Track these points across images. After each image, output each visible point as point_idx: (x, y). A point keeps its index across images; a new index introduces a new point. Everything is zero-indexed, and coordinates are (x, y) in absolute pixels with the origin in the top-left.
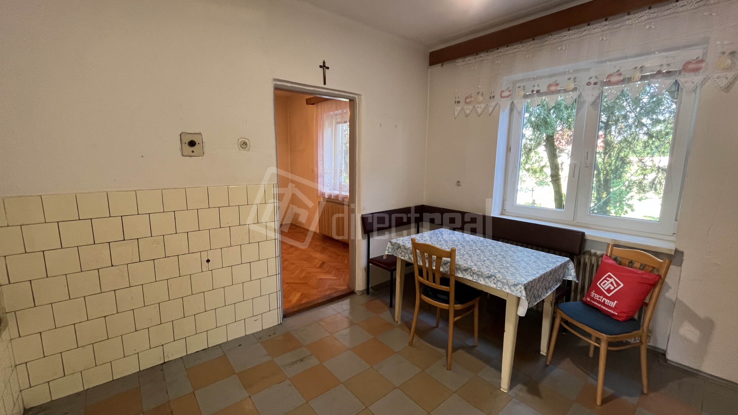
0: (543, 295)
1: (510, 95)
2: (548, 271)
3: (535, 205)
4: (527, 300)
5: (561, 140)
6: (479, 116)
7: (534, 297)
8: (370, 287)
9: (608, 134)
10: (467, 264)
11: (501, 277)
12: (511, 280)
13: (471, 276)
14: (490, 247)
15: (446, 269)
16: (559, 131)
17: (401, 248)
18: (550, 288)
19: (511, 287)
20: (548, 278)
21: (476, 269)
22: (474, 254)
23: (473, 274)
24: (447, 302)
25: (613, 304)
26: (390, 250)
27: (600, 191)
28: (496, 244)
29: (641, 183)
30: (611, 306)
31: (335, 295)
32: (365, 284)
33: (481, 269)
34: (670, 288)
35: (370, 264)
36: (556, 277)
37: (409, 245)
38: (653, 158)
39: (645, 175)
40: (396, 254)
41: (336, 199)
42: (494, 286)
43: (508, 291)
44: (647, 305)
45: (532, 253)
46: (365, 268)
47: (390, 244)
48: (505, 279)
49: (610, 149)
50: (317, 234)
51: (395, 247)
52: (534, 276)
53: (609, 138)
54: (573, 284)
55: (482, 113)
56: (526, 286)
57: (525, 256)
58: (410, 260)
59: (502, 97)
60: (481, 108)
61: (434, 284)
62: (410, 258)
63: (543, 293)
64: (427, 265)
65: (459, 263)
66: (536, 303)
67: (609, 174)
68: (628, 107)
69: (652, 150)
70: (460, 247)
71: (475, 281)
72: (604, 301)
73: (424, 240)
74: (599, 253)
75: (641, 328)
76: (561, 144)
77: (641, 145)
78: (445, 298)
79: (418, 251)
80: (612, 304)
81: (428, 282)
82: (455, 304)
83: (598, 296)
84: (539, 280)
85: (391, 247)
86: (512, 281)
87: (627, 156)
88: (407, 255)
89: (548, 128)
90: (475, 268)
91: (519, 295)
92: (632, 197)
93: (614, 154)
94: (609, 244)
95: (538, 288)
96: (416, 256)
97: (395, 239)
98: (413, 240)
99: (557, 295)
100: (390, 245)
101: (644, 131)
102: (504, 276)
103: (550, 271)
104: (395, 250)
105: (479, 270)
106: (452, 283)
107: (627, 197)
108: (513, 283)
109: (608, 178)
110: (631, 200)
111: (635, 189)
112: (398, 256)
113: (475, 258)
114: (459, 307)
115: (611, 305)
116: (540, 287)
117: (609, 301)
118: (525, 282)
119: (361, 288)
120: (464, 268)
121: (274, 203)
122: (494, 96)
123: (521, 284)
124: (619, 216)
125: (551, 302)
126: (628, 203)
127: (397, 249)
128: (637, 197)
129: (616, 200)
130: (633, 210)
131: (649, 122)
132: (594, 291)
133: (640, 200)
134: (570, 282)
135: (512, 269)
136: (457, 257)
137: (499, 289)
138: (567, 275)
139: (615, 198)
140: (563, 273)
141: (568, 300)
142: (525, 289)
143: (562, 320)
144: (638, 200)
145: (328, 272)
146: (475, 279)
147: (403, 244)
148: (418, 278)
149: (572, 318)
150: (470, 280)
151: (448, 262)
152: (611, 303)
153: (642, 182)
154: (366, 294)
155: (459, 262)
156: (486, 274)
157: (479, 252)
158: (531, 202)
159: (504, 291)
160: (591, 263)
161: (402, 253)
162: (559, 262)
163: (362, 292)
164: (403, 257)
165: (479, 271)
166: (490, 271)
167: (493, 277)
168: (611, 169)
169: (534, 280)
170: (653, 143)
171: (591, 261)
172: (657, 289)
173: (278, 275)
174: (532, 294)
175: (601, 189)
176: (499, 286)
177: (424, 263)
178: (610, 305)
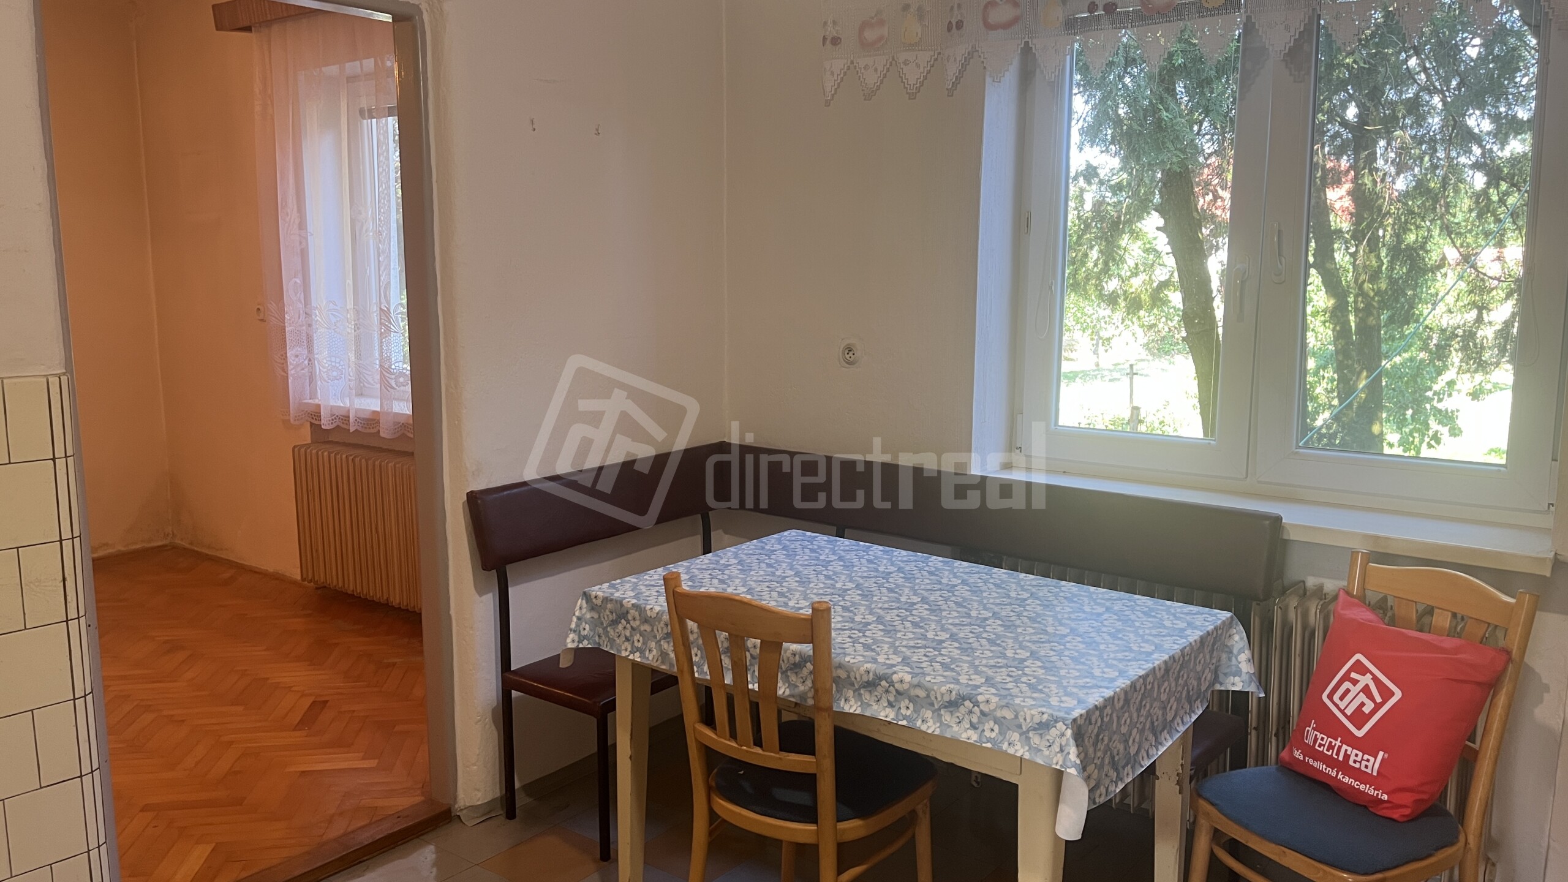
0: (1143, 753)
1: (1016, 20)
2: (1157, 663)
3: (1142, 428)
4: (1088, 779)
5: (1218, 189)
6: (912, 96)
7: (1114, 765)
8: (517, 785)
9: (1364, 168)
10: (875, 661)
11: (995, 699)
12: (1031, 707)
13: (891, 705)
14: (963, 592)
15: (802, 688)
16: (1210, 155)
17: (630, 617)
18: (1168, 726)
19: (1031, 734)
20: (1159, 688)
21: (908, 678)
22: (903, 620)
23: (896, 700)
24: (809, 814)
25: (1373, 764)
26: (587, 630)
27: (1347, 367)
28: (986, 577)
29: (1470, 335)
30: (1369, 771)
31: (366, 837)
32: (498, 780)
33: (924, 674)
34: (1547, 689)
35: (515, 694)
36: (1186, 684)
37: (658, 604)
38: (1504, 250)
39: (1480, 309)
40: (612, 641)
41: (368, 431)
42: (973, 736)
43: (1020, 750)
44: (1475, 754)
45: (1108, 604)
46: (494, 711)
47: (585, 605)
48: (1007, 706)
49: (1373, 221)
50: (294, 583)
51: (607, 616)
52: (1108, 688)
53: (1367, 180)
54: (1253, 705)
55: (922, 84)
56: (1079, 727)
57: (1083, 616)
58: (663, 663)
59: (989, 27)
60: (918, 66)
61: (758, 750)
62: (664, 655)
63: (1146, 745)
64: (728, 680)
65: (847, 659)
66: (1121, 786)
67: (1374, 307)
68: (1423, 76)
69: (1498, 220)
70: (854, 596)
71: (904, 723)
72: (1347, 756)
73: (722, 581)
74: (1331, 585)
75: (1462, 838)
76: (1219, 203)
77: (1466, 203)
78: (800, 798)
79: (691, 625)
80: (1370, 764)
81: (734, 744)
82: (839, 820)
83: (1327, 741)
84: (1127, 701)
85: (588, 616)
86: (1032, 713)
87: (1426, 243)
88: (653, 644)
89: (1164, 143)
90: (903, 675)
91: (1057, 762)
92: (1451, 384)
93: (1386, 234)
94: (1354, 553)
95: (1124, 729)
96: (687, 645)
97: (606, 585)
98: (671, 582)
99: (1198, 751)
100: (584, 611)
101: (1473, 159)
102: (1005, 697)
103: (1165, 662)
104: (605, 629)
105: (915, 681)
106: (824, 738)
107: (1436, 387)
108: (1037, 719)
109: (1371, 321)
110: (1450, 395)
111: (1456, 358)
112: (619, 651)
113: (906, 635)
114: (854, 828)
115: (1366, 767)
116: (1133, 725)
117: (1360, 754)
118: (1076, 713)
119: (479, 795)
120: (865, 679)
121: (54, 459)
122: (962, 22)
123: (1063, 720)
124: (1413, 453)
125: (1178, 775)
126: (1440, 406)
127: (614, 623)
128: (1466, 383)
129: (1404, 396)
130: (1455, 432)
131: (1487, 125)
132: (1313, 725)
133: (1475, 395)
134: (1242, 697)
135: (1034, 668)
136: (838, 638)
137: (989, 745)
138: (1225, 674)
139: (1401, 391)
140: (1213, 667)
141: (1239, 762)
142: (1079, 737)
143: (1217, 835)
144: (1470, 394)
145: (341, 744)
146: (905, 718)
147: (634, 601)
148: (697, 732)
149: (1246, 827)
150: (889, 723)
151: (804, 660)
152: (1368, 760)
153: (1475, 334)
154: (503, 818)
155: (845, 654)
156: (942, 695)
157: (922, 610)
158: (1127, 415)
159: (1006, 753)
160: (1305, 626)
161: (632, 635)
162: (1196, 628)
163: (486, 812)
164: (637, 654)
165: (919, 686)
166: (957, 682)
167: (967, 703)
168: (1379, 288)
169: (1110, 701)
170: (1502, 201)
171: (1305, 615)
172: (1502, 699)
173: (87, 780)
174: (1105, 753)
175: (1350, 362)
176: (988, 734)
177: (717, 669)
178: (1363, 768)
